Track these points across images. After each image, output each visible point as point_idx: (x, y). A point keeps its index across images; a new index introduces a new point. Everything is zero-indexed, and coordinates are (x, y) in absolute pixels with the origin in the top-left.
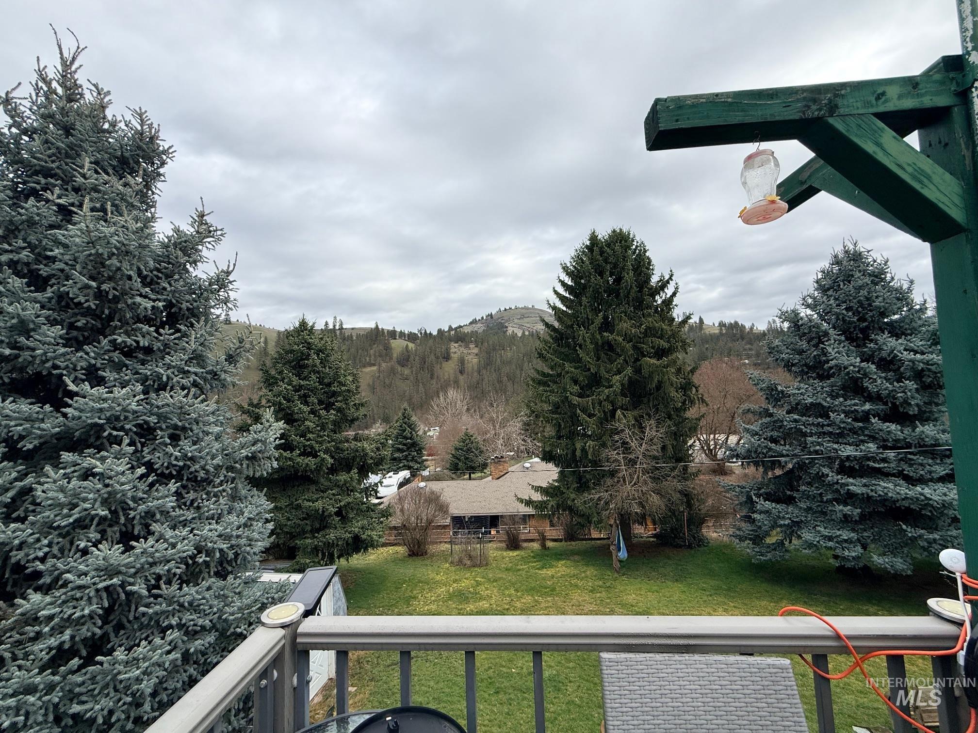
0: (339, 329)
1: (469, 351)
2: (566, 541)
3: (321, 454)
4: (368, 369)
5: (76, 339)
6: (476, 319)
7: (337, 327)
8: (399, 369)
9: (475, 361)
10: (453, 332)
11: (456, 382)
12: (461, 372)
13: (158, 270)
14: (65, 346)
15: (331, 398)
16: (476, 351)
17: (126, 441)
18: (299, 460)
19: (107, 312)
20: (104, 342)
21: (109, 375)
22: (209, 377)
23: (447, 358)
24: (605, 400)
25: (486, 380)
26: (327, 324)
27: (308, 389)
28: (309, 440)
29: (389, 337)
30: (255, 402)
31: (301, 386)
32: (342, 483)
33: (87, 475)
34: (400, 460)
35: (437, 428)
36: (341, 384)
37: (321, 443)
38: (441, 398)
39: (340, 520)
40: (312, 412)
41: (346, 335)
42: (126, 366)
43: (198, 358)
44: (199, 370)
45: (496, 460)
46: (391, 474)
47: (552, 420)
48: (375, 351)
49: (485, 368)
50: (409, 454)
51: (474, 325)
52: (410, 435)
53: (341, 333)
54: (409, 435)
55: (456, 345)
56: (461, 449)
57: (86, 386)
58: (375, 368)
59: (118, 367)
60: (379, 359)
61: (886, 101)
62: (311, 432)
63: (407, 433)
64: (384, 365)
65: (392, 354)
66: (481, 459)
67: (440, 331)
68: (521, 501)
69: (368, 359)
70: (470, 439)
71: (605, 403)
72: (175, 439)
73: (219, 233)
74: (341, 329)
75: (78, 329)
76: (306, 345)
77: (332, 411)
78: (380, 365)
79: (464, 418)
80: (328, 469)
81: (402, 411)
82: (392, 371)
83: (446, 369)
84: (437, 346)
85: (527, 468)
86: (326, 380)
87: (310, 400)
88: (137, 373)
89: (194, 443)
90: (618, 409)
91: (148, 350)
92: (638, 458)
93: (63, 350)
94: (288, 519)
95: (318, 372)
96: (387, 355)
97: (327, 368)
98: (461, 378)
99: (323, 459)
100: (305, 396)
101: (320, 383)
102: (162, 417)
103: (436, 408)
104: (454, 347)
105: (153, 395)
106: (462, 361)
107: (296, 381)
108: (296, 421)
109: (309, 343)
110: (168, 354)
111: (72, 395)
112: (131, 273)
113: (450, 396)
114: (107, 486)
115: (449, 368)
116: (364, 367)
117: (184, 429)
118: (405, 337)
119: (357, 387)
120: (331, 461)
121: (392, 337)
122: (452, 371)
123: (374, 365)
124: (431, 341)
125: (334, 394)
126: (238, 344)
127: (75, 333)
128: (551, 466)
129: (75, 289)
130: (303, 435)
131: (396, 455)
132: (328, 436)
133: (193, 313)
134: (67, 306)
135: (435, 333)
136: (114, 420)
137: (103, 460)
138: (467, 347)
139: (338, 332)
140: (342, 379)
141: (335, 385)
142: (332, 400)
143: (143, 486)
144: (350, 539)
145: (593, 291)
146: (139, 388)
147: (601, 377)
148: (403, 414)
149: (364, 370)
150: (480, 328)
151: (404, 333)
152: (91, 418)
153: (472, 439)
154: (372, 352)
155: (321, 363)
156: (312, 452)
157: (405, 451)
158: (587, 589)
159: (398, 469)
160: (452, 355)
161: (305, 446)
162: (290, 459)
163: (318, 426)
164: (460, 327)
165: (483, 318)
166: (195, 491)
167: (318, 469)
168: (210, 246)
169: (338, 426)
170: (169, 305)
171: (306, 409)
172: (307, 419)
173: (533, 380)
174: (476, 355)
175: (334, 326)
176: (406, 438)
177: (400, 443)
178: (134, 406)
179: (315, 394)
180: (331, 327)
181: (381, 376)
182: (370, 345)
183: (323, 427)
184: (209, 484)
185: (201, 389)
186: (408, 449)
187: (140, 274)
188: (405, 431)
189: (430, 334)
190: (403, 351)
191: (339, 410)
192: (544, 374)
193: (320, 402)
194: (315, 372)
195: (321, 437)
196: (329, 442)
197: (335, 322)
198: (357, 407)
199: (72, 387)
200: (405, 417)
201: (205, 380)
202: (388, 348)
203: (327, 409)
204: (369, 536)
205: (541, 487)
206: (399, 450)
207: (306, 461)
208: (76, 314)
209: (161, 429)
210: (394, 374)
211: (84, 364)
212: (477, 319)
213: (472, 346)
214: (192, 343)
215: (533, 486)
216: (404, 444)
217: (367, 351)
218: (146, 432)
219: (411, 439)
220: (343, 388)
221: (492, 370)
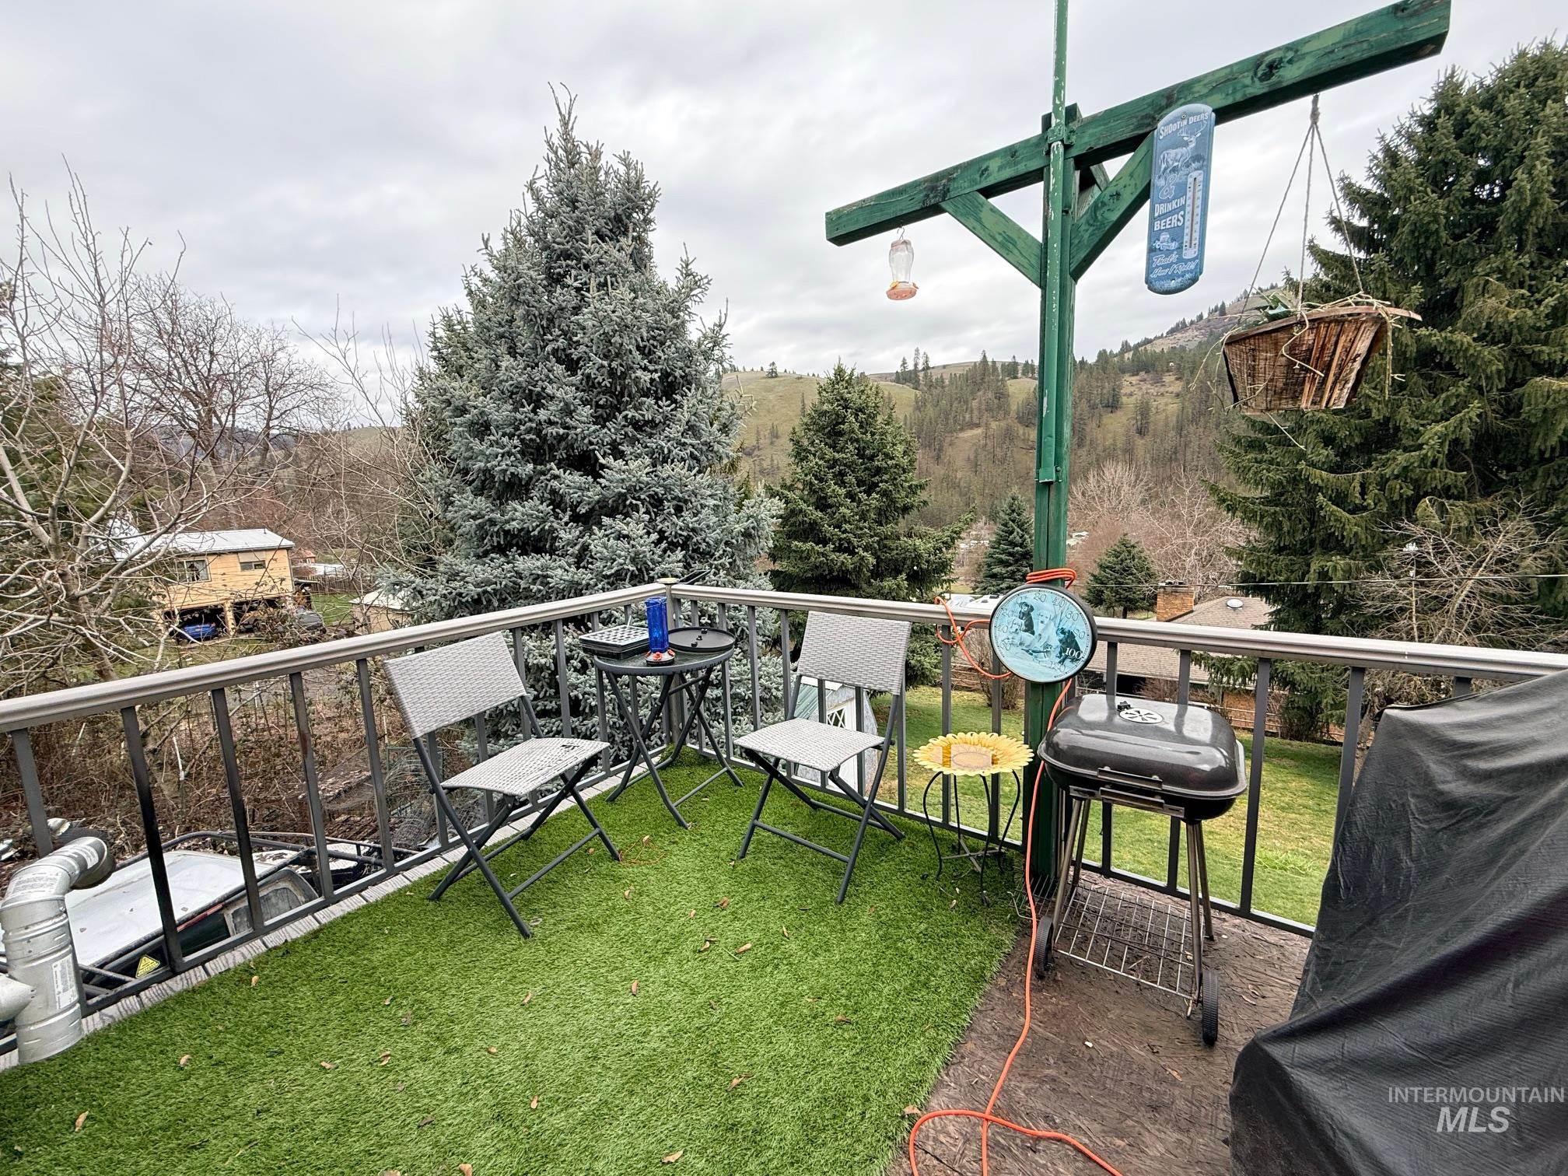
0: (923, 369)
1: (1162, 390)
2: (1282, 737)
3: (860, 551)
4: (968, 434)
5: (601, 416)
6: (1184, 322)
7: (920, 367)
8: (1021, 432)
9: (1174, 407)
10: (1129, 355)
11: (1129, 450)
12: (1141, 432)
13: (654, 338)
14: (594, 424)
15: (875, 476)
16: (1177, 387)
17: (642, 510)
18: (833, 556)
19: (618, 388)
20: (620, 417)
21: (626, 448)
22: (705, 448)
23: (1113, 405)
24: (1397, 477)
25: (1194, 445)
26: (904, 363)
27: (845, 465)
28: (845, 532)
29: (1004, 376)
30: (788, 483)
31: (835, 461)
32: (886, 591)
33: (620, 536)
34: (1003, 578)
35: (1084, 533)
36: (887, 456)
37: (860, 537)
38: (1091, 480)
40: (851, 496)
41: (934, 378)
42: (638, 440)
43: (691, 429)
44: (695, 442)
45: (1169, 589)
46: (986, 597)
47: (1262, 517)
48: (980, 403)
49: (1194, 420)
50: (1018, 570)
51: (1179, 335)
52: (1020, 541)
53: (926, 376)
54: (1018, 540)
55: (1134, 379)
56: (1111, 568)
57: (611, 459)
58: (978, 431)
59: (633, 441)
60: (986, 414)
61: (988, 175)
62: (849, 522)
63: (1016, 537)
64: (994, 425)
65: (1009, 405)
66: (1147, 588)
67: (1102, 355)
69: (967, 416)
70: (1129, 552)
71: (1396, 484)
72: (679, 510)
73: (706, 281)
74: (927, 368)
75: (602, 407)
76: (842, 402)
77: (874, 495)
78: (987, 426)
79: (1134, 516)
80: (869, 571)
81: (1009, 500)
82: (1008, 435)
83: (1111, 428)
84: (1094, 384)
85: (1234, 609)
86: (867, 452)
87: (848, 479)
88: (646, 447)
89: (695, 515)
90: (1426, 494)
91: (652, 423)
93: (593, 428)
95: (857, 441)
96: (999, 407)
97: (869, 434)
98: (1140, 442)
99: (862, 558)
100: (842, 474)
101: (861, 455)
102: (668, 489)
103: (1080, 497)
104: (1132, 387)
105: (659, 468)
106: (1144, 410)
107: (830, 453)
108: (830, 506)
109: (846, 400)
110: (668, 426)
111: (603, 467)
112: (631, 347)
113: (1108, 476)
114: (633, 546)
115: (1117, 425)
116: (962, 430)
117: (686, 502)
118: (1033, 373)
119: (912, 462)
120: (873, 561)
121: (1009, 375)
122: (1121, 431)
123: (978, 426)
124: (1083, 376)
125: (879, 471)
126: (730, 411)
127: (600, 411)
129: (595, 371)
130: (839, 527)
131: (997, 570)
132: (869, 529)
133: (687, 380)
134: (593, 386)
135: (1092, 359)
136: (632, 490)
137: (627, 524)
138: (1158, 381)
139: (921, 375)
140: (888, 449)
141: (880, 457)
142: (876, 479)
143: (659, 552)
145: (1412, 232)
146: (648, 460)
147: (1397, 429)
148: (1010, 506)
149: (961, 435)
150: (1191, 340)
151: (1032, 366)
152: (617, 487)
153: (1134, 551)
154: (975, 404)
155: (861, 427)
156: (849, 547)
157: (1011, 565)
158: (1274, 805)
159: (999, 591)
160: (1124, 399)
161: (840, 540)
162: (823, 555)
163: (857, 514)
164: (1148, 341)
165: (1200, 317)
166: (700, 562)
167: (858, 570)
168: (697, 299)
169: (883, 516)
170: (665, 375)
171: (842, 491)
172: (842, 505)
173: (1238, 441)
174: (1178, 395)
175: (916, 365)
176: (1013, 544)
177: (1004, 552)
178: (645, 479)
179: (853, 472)
180: (910, 367)
181: (990, 444)
182: (972, 393)
183: (863, 517)
184: (711, 557)
185: (698, 461)
186: (1016, 561)
187: (638, 348)
188: (1012, 533)
189: (1082, 362)
190: (1027, 399)
191: (885, 494)
192: (1268, 427)
193: (860, 483)
194: (852, 440)
195: (861, 529)
196: (872, 537)
197: (917, 357)
198: (913, 490)
199: (602, 461)
200: (1013, 511)
201: (701, 451)
202: (1001, 395)
203: (868, 493)
204: (919, 661)
206: (1001, 562)
207: (842, 558)
208: (599, 393)
209: (668, 501)
210: (1011, 440)
211: (607, 439)
212: (1188, 321)
213: (1168, 378)
214: (685, 414)
216: (1010, 554)
217: (966, 402)
218: (657, 502)
219: (1021, 545)
220: (889, 462)
221: (1211, 425)
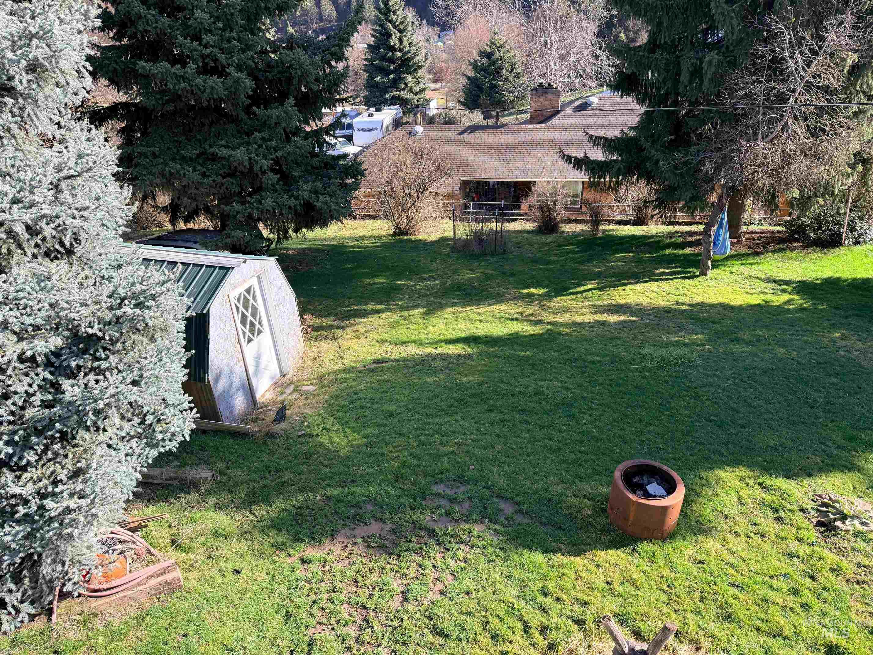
3: (232, 71)
18: (199, 81)
28: (207, 45)
32: (273, 121)
37: (228, 51)
39: (279, 180)
45: (540, 91)
68: (568, 159)
80: (249, 97)
92: (794, 91)
94: (204, 175)
99: (237, 81)
120: (249, 84)
128: (630, 101)
132: (239, 39)
144: (298, 207)
156: (216, 67)
161: (203, 56)
162: (185, 79)
167: (233, 97)
195: (228, 41)
204: (326, 203)
205: (606, 139)
207: (211, 82)
215: (591, 136)
